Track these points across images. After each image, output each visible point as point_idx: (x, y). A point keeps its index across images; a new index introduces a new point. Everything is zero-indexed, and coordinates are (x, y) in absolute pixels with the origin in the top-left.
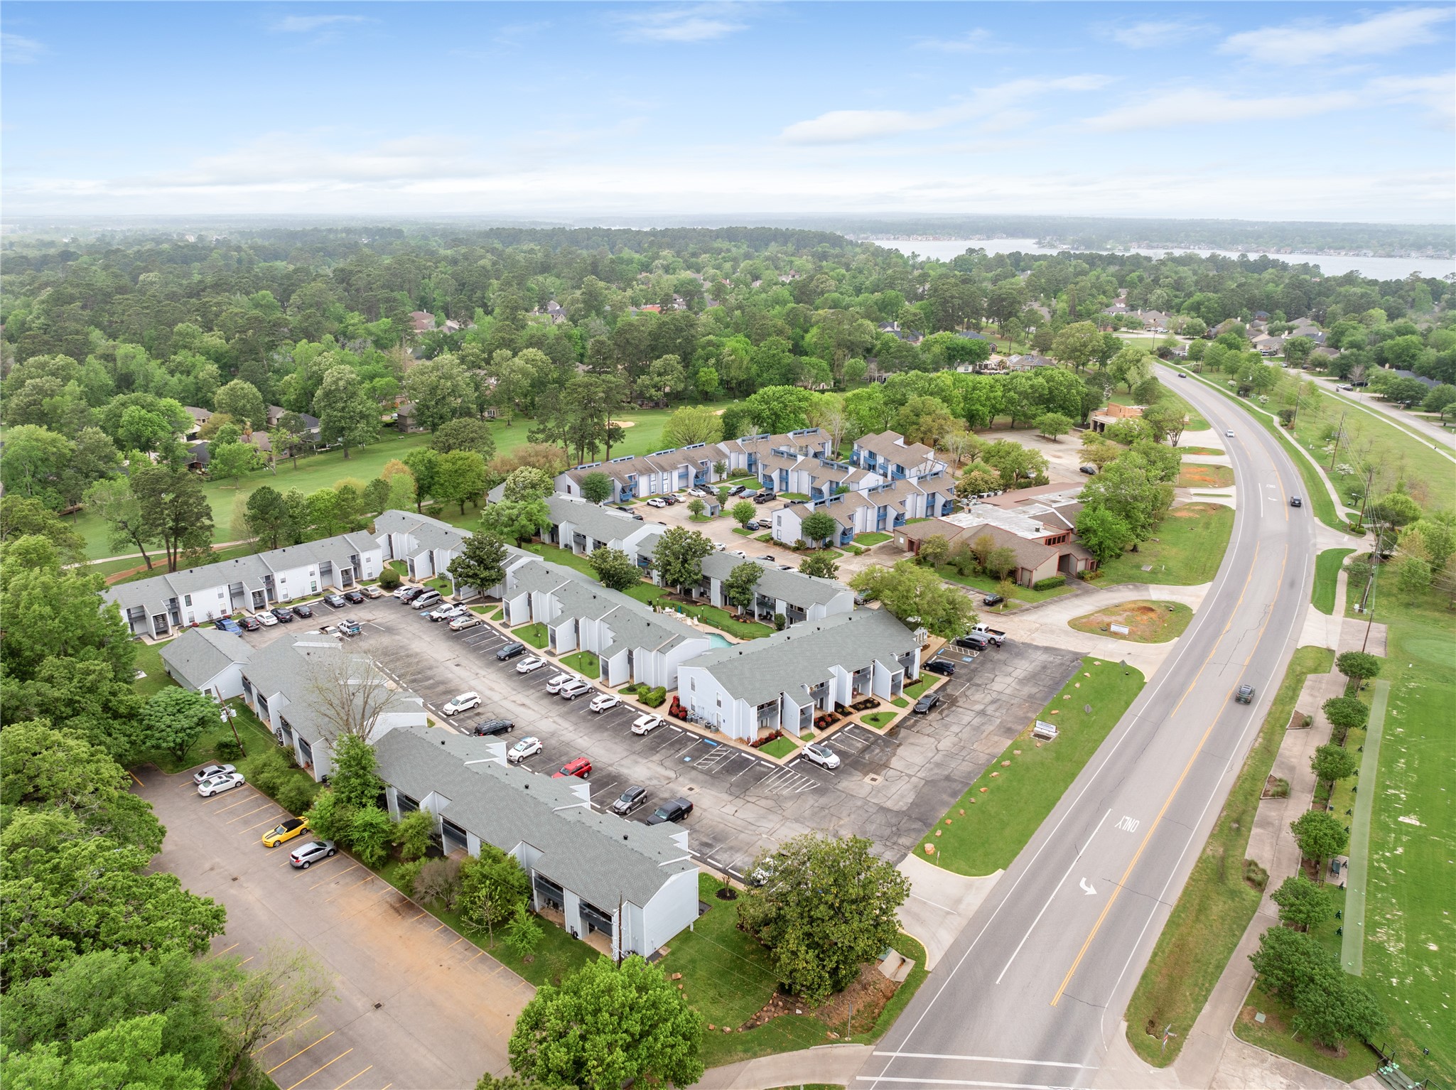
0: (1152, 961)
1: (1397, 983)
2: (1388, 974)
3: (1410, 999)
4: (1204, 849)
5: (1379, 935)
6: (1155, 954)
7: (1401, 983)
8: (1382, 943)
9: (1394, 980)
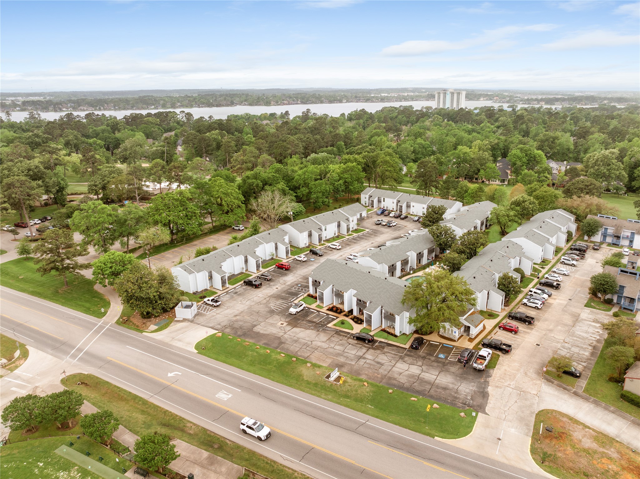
0: (115, 386)
1: (39, 465)
2: (47, 464)
3: (25, 466)
4: (191, 422)
5: (76, 473)
6: (118, 388)
7: (38, 466)
8: (69, 471)
9: (41, 464)
